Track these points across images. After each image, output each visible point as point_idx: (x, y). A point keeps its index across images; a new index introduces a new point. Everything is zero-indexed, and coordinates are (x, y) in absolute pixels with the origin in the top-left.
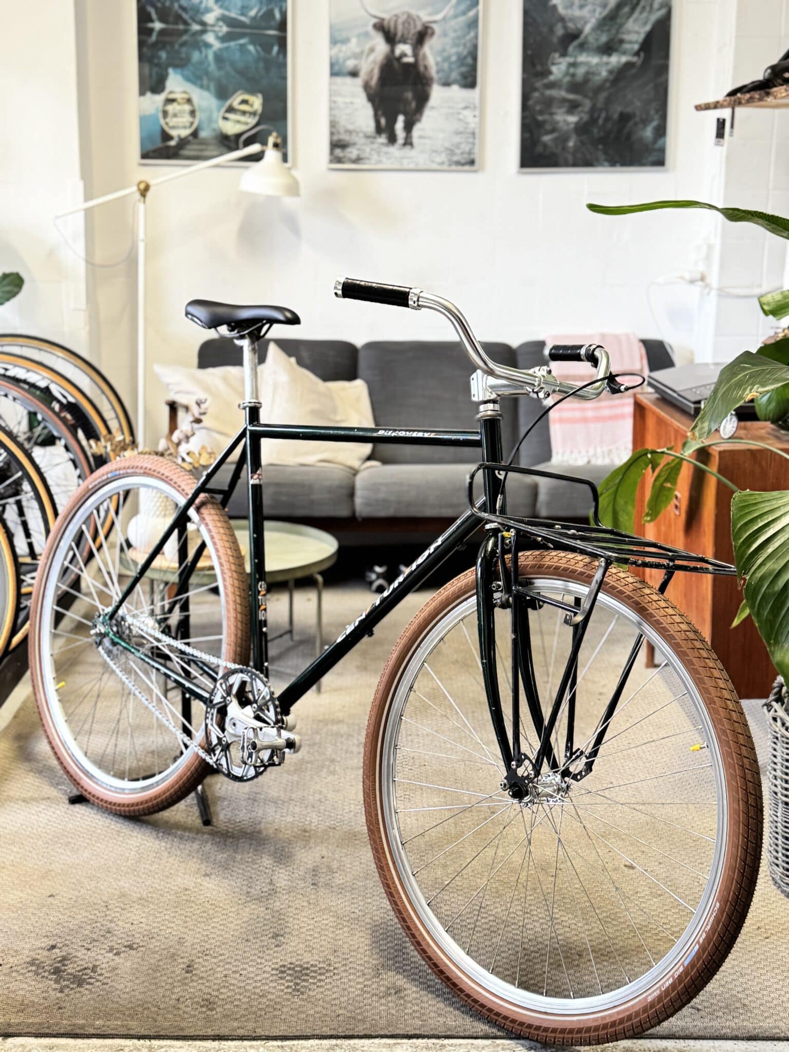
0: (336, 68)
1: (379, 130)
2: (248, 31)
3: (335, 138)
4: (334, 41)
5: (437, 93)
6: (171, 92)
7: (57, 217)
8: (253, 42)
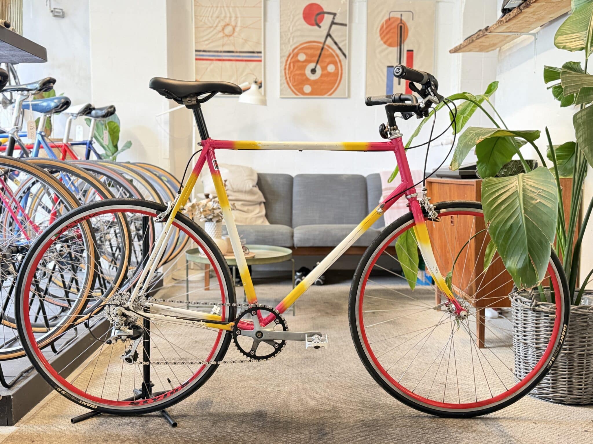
7: (157, 116)
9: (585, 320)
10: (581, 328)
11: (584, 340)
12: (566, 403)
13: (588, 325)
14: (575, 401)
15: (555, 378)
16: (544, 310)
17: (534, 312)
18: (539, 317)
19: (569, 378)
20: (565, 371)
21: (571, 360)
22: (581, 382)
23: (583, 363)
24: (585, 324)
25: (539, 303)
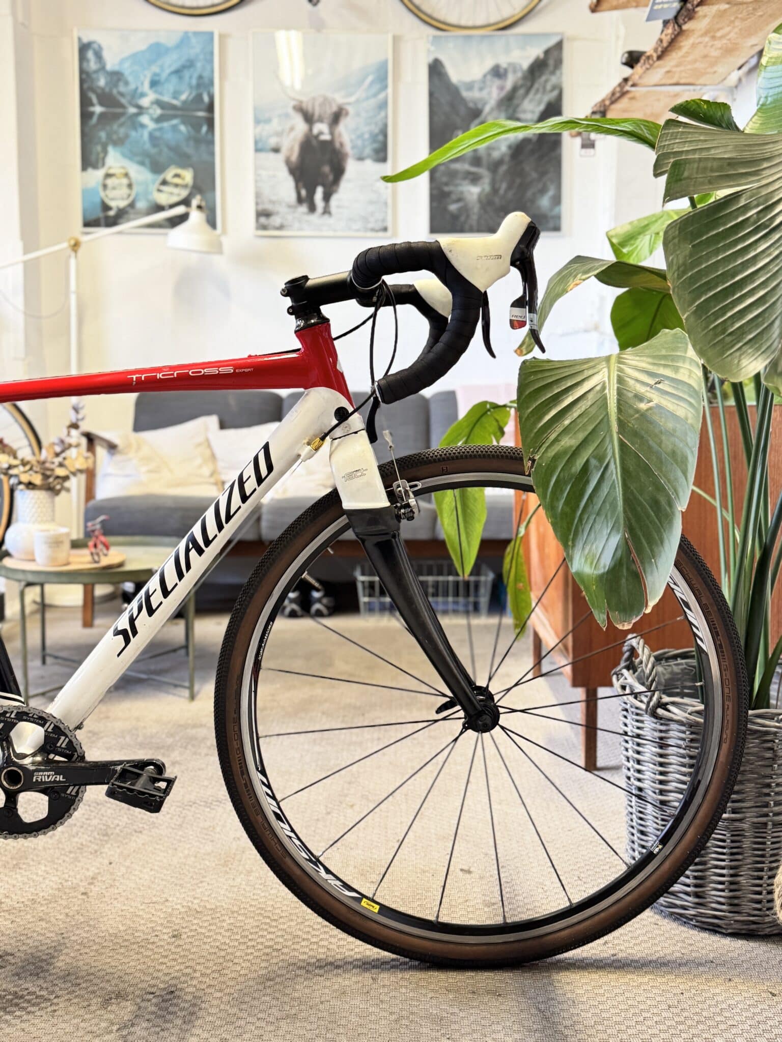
0: (260, 146)
1: (300, 200)
2: (179, 113)
3: (260, 207)
4: (257, 121)
5: (352, 167)
6: (110, 168)
8: (184, 123)
9: (769, 745)
10: (760, 763)
11: (766, 791)
12: (724, 931)
13: (776, 756)
14: (745, 927)
15: (699, 874)
16: (675, 717)
17: (655, 721)
18: (666, 731)
19: (732, 876)
20: (723, 860)
21: (737, 835)
22: (760, 886)
23: (764, 843)
24: (769, 755)
25: (666, 699)
